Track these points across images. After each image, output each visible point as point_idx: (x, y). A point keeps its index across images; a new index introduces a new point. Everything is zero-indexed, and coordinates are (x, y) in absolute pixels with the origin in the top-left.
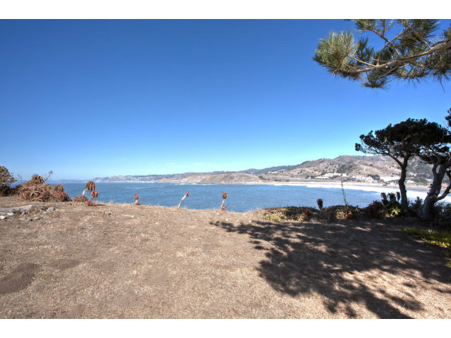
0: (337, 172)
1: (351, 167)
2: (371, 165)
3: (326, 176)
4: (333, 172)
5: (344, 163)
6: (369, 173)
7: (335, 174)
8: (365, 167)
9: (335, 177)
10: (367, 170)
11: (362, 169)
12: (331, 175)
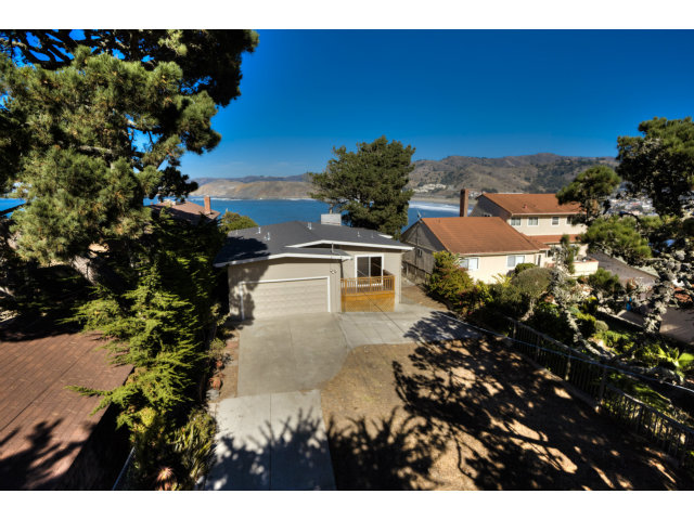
0: (442, 183)
1: (461, 175)
2: (490, 174)
3: (425, 188)
4: (435, 183)
5: (453, 169)
6: (485, 185)
7: (439, 186)
8: (481, 177)
9: (438, 190)
10: (482, 181)
11: (476, 179)
12: (432, 187)
